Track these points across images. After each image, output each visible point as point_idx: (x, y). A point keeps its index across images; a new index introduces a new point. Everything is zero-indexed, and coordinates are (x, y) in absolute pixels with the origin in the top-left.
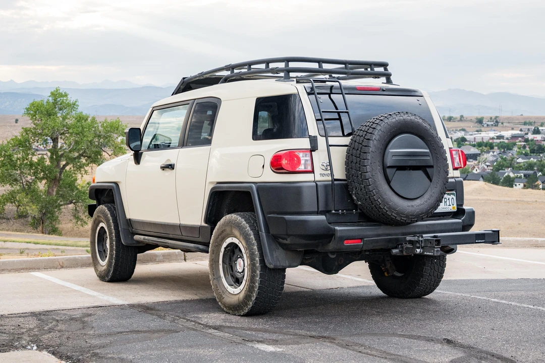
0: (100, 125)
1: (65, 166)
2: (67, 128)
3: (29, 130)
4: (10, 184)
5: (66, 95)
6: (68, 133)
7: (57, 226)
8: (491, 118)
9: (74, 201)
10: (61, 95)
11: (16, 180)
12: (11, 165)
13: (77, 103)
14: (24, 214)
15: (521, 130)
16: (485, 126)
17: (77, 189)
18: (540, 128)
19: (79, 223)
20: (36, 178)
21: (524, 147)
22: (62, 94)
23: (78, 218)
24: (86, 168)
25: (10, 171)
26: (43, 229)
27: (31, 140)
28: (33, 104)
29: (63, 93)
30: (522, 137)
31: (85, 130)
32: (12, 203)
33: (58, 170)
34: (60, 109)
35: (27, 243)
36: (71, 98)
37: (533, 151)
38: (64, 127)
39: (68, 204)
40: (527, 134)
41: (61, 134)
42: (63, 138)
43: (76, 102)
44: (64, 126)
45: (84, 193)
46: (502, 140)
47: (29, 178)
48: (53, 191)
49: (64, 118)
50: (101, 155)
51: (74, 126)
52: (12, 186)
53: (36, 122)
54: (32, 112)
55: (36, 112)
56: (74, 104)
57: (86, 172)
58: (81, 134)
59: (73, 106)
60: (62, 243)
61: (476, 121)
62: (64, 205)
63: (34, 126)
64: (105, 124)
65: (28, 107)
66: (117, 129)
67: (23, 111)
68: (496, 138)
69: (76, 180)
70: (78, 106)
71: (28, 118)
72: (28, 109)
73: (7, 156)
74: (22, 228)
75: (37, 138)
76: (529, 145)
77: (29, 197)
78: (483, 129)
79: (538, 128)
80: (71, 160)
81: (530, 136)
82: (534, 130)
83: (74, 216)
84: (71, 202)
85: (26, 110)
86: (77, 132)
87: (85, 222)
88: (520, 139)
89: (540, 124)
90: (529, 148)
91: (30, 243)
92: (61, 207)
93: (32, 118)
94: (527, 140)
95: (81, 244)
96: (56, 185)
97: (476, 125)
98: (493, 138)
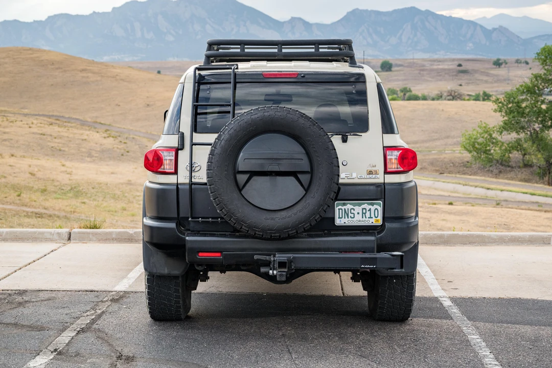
3: (539, 76)
4: (517, 132)
11: (523, 128)
12: (518, 113)
14: (530, 163)
20: (543, 126)
25: (516, 118)
26: (549, 179)
27: (541, 87)
28: (544, 49)
32: (518, 151)
35: (524, 193)
47: (537, 126)
52: (519, 134)
53: (546, 67)
54: (543, 57)
55: (546, 57)
63: (545, 72)
65: (538, 52)
67: (534, 56)
71: (537, 63)
72: (538, 54)
73: (516, 103)
74: (531, 177)
75: (547, 85)
77: (535, 146)
85: (536, 55)
91: (526, 193)
93: (543, 64)
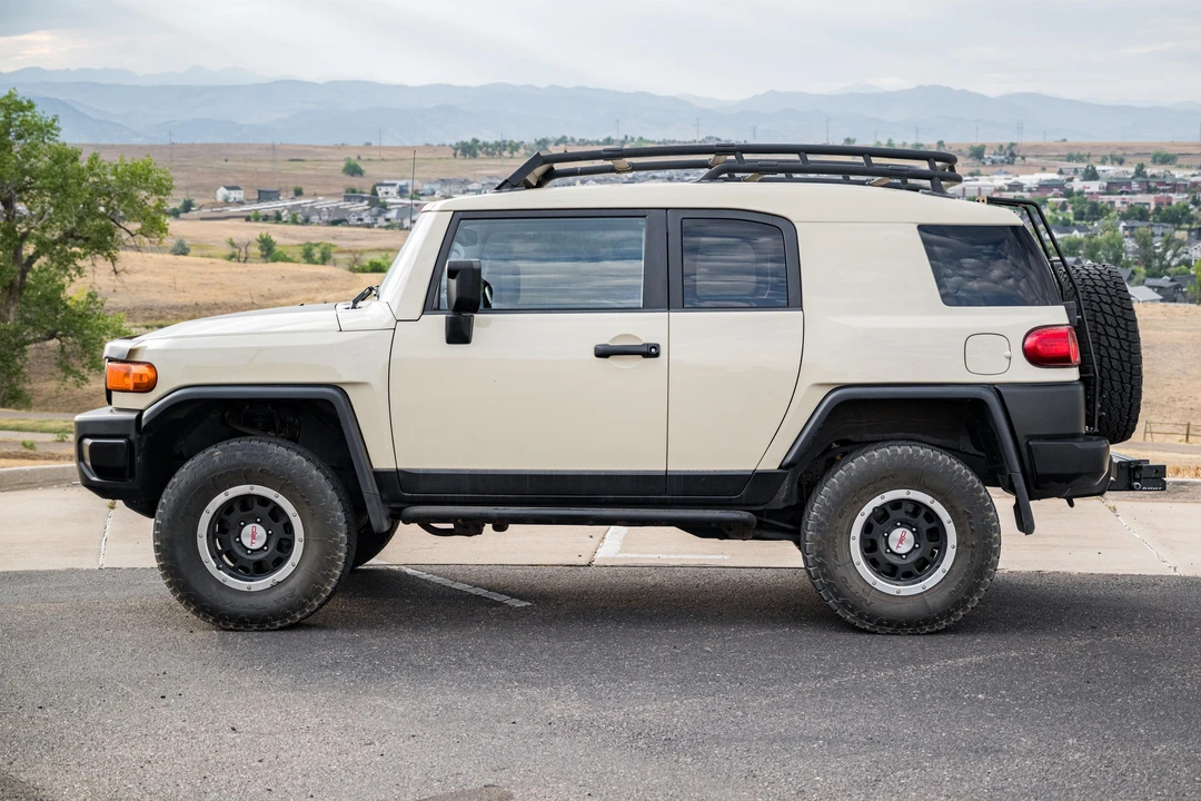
0: (109, 169)
1: (32, 259)
2: (32, 177)
5: (31, 106)
6: (33, 189)
7: (19, 387)
8: (1001, 147)
9: (60, 333)
10: (21, 108)
13: (56, 124)
15: (1061, 172)
16: (988, 163)
17: (66, 307)
18: (1099, 168)
19: (71, 379)
21: (1064, 207)
22: (21, 103)
23: (68, 370)
24: (80, 263)
29: (25, 103)
30: (1060, 186)
31: (70, 181)
33: (17, 268)
34: (19, 137)
36: (43, 113)
37: (1080, 216)
38: (24, 176)
39: (45, 340)
40: (1071, 180)
41: (19, 192)
42: (26, 198)
43: (54, 121)
44: (25, 172)
45: (80, 316)
46: (1018, 194)
48: (8, 311)
49: (27, 156)
50: (112, 235)
51: (48, 173)
56: (51, 126)
57: (79, 270)
58: (61, 190)
59: (46, 129)
60: (13, 424)
61: (968, 152)
62: (35, 341)
64: (119, 170)
66: (147, 179)
68: (1006, 188)
69: (62, 287)
70: (58, 129)
76: (1072, 202)
78: (982, 170)
79: (1094, 169)
80: (44, 246)
81: (1077, 185)
82: (1087, 170)
83: (60, 364)
84: (52, 336)
86: (52, 186)
87: (83, 378)
88: (1056, 190)
89: (1099, 159)
90: (1073, 209)
92: (26, 347)
94: (1069, 194)
95: (52, 425)
96: (14, 299)
97: (970, 161)
98: (1001, 190)
